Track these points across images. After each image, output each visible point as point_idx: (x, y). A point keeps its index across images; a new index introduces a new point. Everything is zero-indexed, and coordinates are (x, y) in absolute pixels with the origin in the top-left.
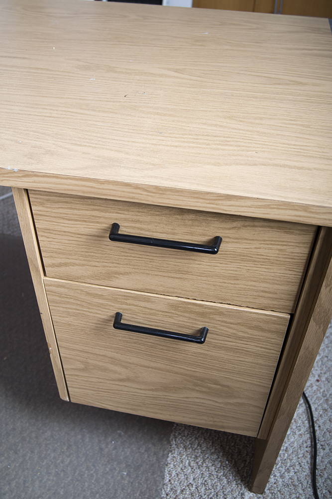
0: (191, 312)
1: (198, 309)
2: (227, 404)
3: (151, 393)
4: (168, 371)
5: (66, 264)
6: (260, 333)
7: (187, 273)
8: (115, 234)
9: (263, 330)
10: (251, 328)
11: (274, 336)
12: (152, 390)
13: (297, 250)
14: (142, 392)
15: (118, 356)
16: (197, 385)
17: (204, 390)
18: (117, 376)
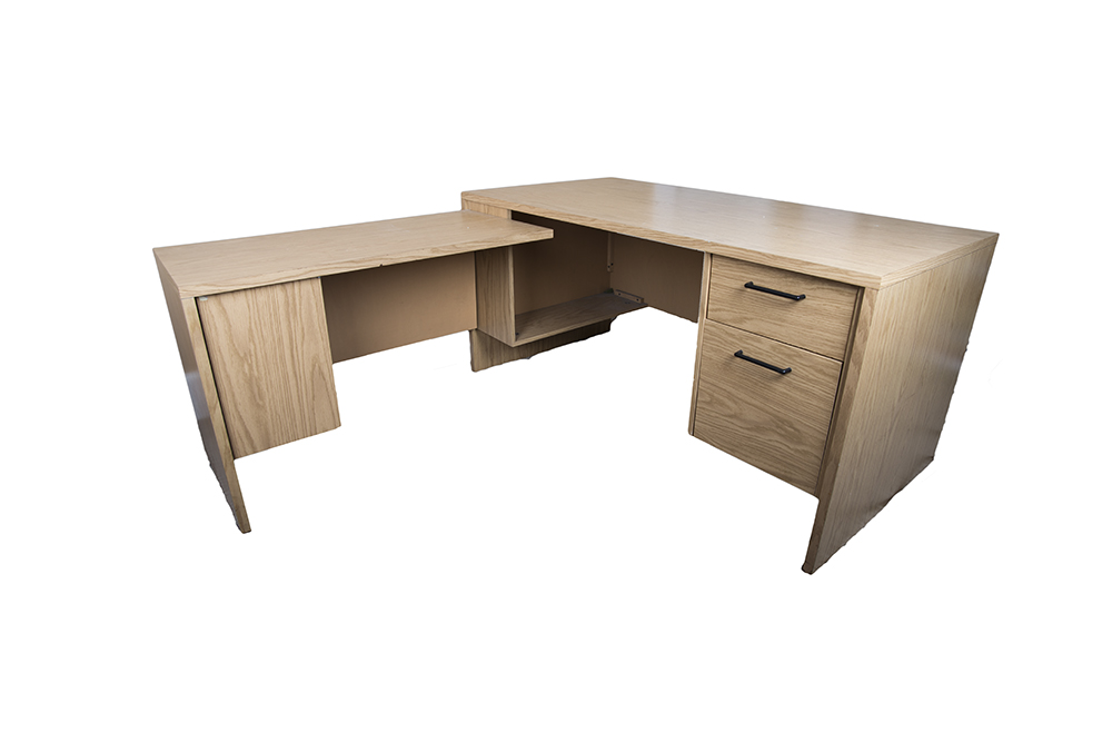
0: (784, 354)
1: (788, 352)
2: (797, 451)
3: (746, 431)
4: (762, 409)
5: (720, 310)
6: (823, 377)
7: (784, 321)
8: (749, 286)
9: (824, 374)
10: (816, 371)
11: (831, 380)
12: (748, 429)
13: (847, 308)
14: (742, 430)
15: (733, 391)
16: (778, 427)
17: (783, 432)
18: (728, 412)
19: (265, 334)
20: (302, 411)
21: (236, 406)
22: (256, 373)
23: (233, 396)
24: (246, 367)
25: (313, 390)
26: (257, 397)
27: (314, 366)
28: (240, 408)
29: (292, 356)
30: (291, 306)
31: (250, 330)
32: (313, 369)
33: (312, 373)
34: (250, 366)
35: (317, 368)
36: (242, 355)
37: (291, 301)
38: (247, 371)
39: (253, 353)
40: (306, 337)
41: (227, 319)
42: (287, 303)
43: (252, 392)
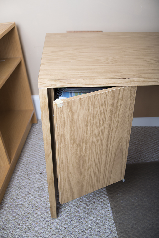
19: (95, 127)
20: (105, 172)
21: (68, 174)
22: (84, 153)
23: (68, 168)
24: (79, 150)
25: (114, 159)
26: (81, 168)
27: (119, 145)
28: (70, 175)
29: (108, 140)
30: (115, 107)
31: (86, 126)
32: (118, 147)
33: (116, 150)
34: (81, 149)
35: (120, 146)
36: (78, 142)
37: (115, 104)
38: (79, 153)
39: (85, 140)
40: (118, 128)
41: (73, 120)
42: (113, 104)
43: (79, 165)
